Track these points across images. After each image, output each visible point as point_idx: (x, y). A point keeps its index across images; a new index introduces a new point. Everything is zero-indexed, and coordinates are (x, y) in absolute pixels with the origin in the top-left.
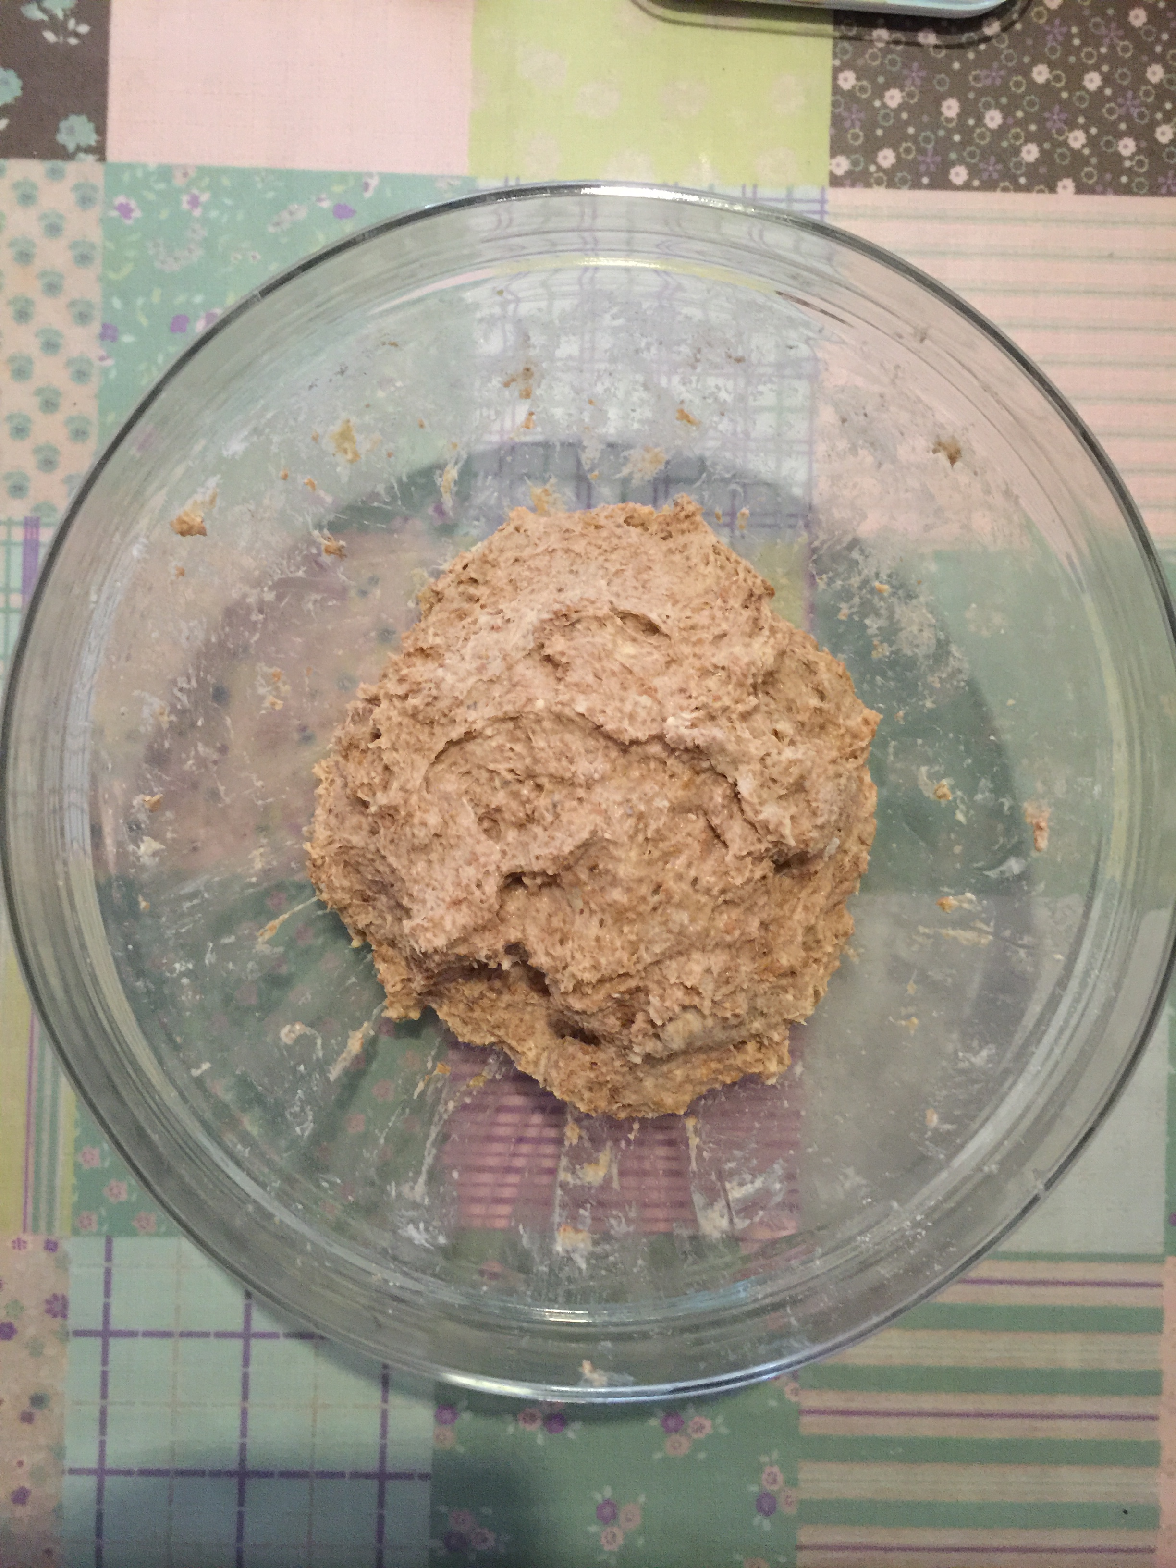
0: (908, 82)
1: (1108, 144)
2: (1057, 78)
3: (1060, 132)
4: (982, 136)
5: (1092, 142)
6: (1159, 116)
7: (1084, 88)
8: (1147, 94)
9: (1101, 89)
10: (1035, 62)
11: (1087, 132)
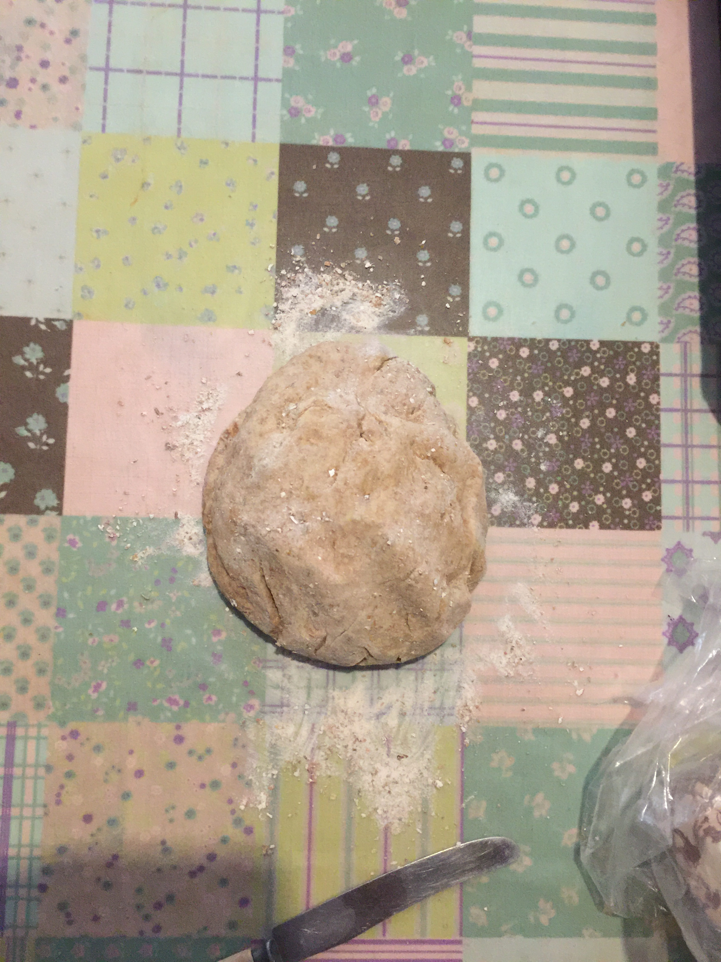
0: (508, 469)
1: (616, 502)
2: (588, 467)
3: (590, 496)
4: (548, 498)
5: (608, 501)
6: (644, 486)
7: (602, 472)
8: (637, 474)
9: (612, 472)
10: (575, 457)
11: (604, 495)
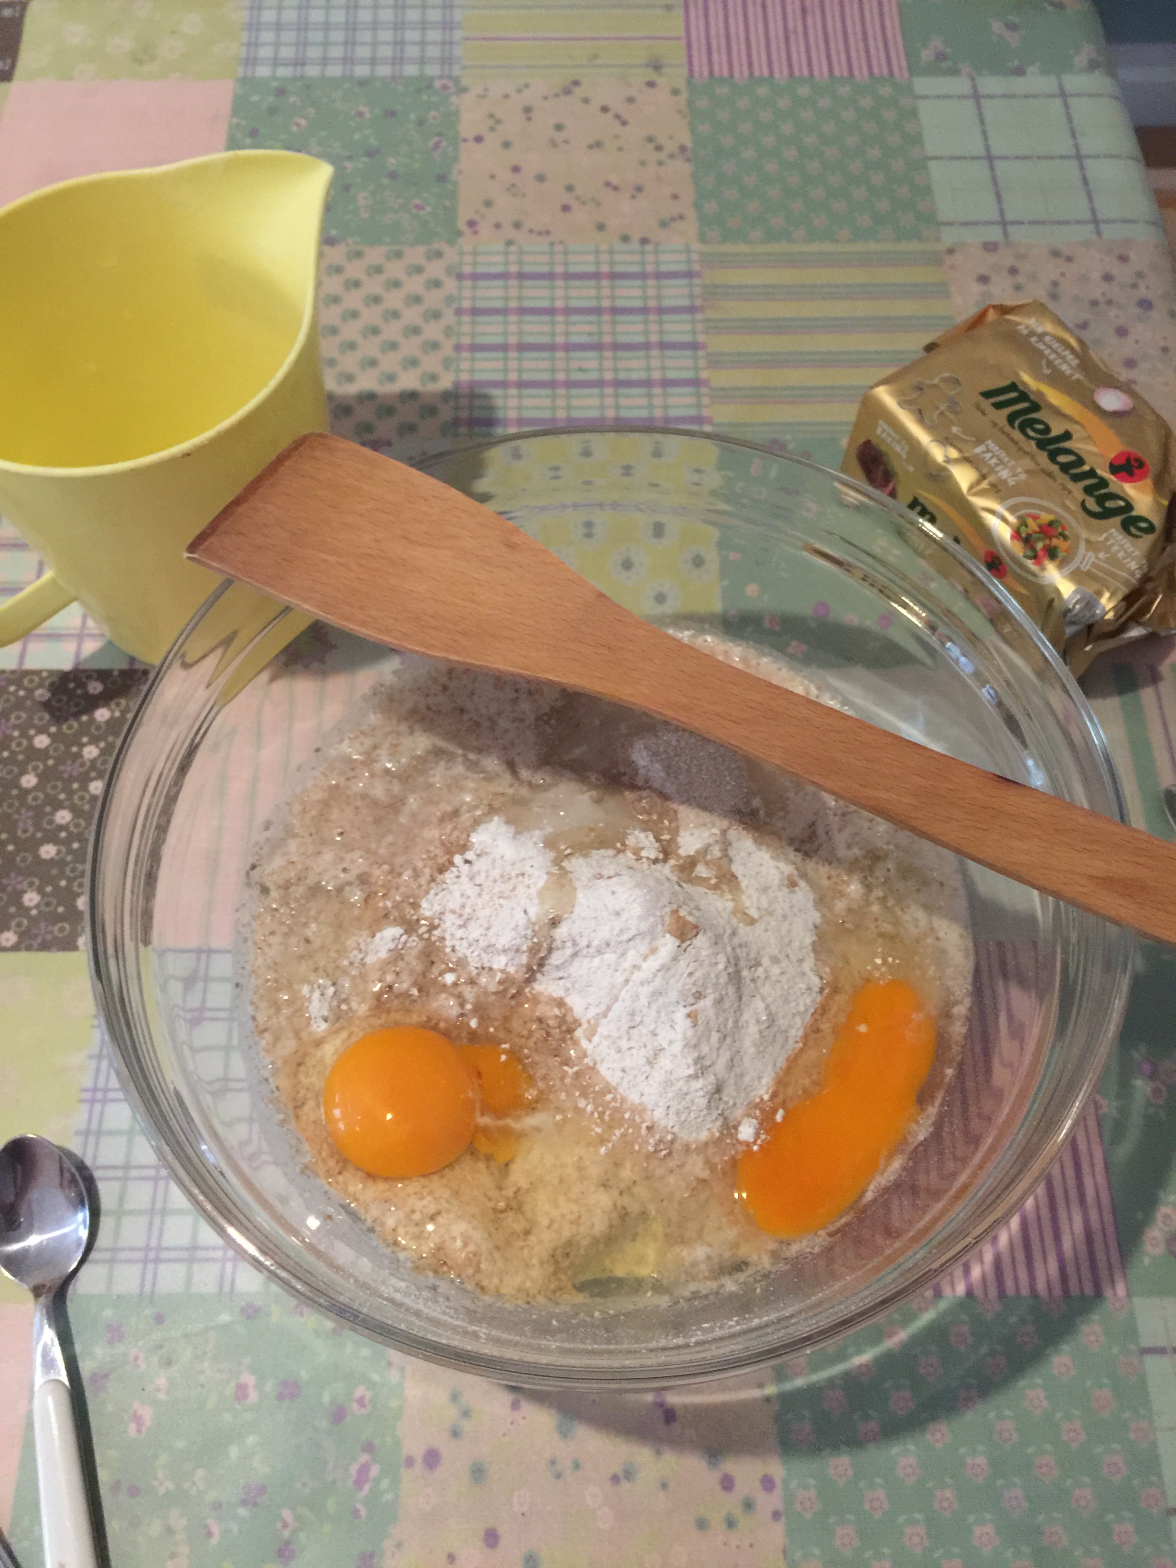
2: (35, 768)
6: (79, 692)
7: (47, 748)
9: (49, 735)
10: (18, 786)
